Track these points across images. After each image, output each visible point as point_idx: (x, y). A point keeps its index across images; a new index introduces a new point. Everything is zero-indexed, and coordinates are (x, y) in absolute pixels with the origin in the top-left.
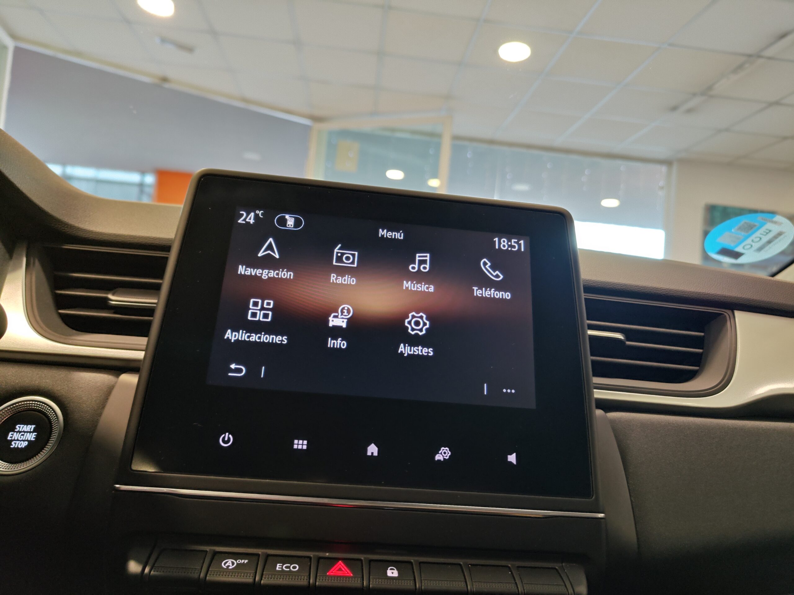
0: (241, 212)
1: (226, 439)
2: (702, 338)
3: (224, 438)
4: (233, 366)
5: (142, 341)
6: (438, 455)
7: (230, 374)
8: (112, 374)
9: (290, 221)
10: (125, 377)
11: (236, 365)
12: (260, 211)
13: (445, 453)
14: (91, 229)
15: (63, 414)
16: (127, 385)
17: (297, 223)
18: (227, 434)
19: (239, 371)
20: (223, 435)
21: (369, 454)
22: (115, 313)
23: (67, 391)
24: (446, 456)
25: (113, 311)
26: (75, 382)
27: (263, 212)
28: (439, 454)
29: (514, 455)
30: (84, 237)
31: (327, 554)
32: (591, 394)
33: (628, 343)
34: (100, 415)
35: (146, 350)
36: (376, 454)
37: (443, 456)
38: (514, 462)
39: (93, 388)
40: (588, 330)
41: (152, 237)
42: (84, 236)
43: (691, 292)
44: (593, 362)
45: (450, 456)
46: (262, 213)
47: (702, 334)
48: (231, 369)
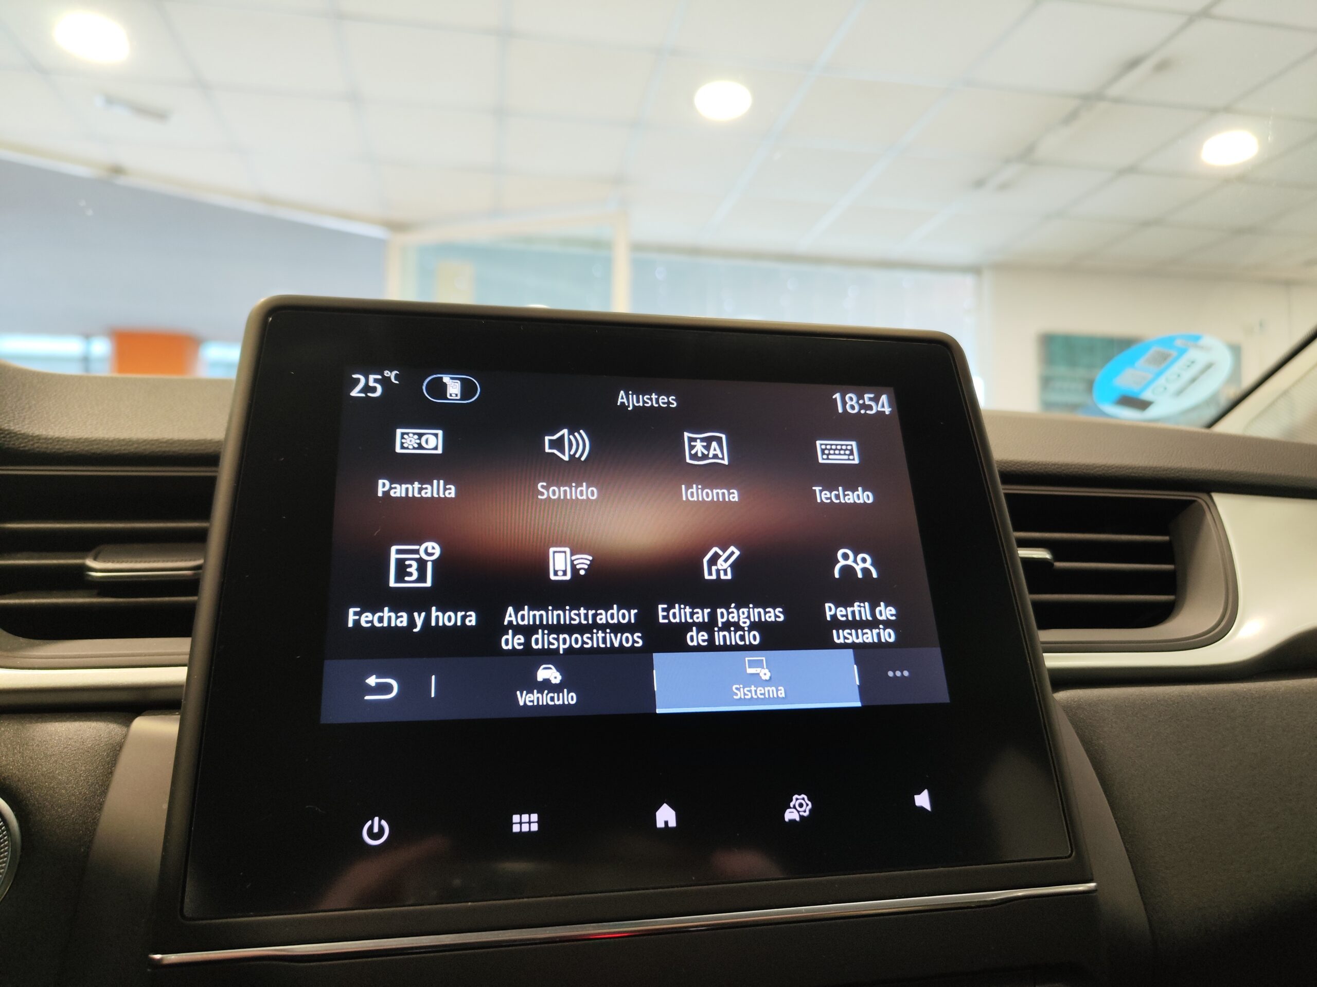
0: (355, 376)
1: (376, 830)
2: (1168, 545)
3: (371, 827)
4: (372, 681)
5: (181, 646)
6: (788, 811)
7: (367, 698)
8: (115, 721)
9: (454, 388)
10: (143, 725)
11: (377, 678)
12: (391, 372)
13: (801, 805)
14: (37, 433)
15: (16, 816)
16: (154, 742)
17: (467, 389)
18: (376, 819)
19: (387, 688)
20: (369, 823)
21: (660, 824)
22: (100, 595)
23: (23, 765)
24: (805, 811)
25: (96, 592)
26: (38, 745)
27: (398, 373)
28: (791, 808)
29: (925, 793)
30: (21, 449)
32: (1039, 662)
33: (1058, 565)
34: (100, 807)
35: (190, 665)
36: (673, 823)
37: (799, 812)
38: (927, 806)
39: (76, 753)
40: (1018, 549)
41: (165, 440)
42: (23, 447)
43: (1142, 467)
44: (1035, 604)
45: (810, 811)
46: (396, 375)
47: (1167, 538)
48: (368, 686)
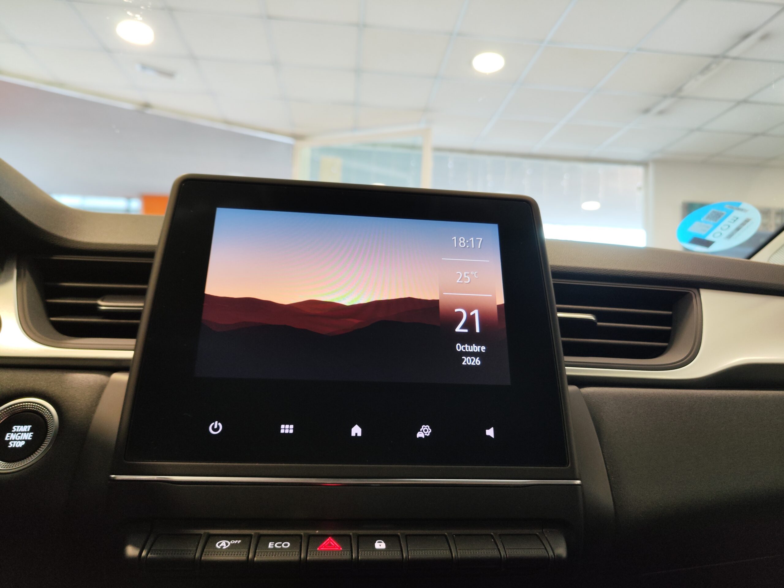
1: (216, 427)
2: (670, 317)
3: (213, 426)
6: (419, 433)
8: (104, 374)
10: (116, 376)
13: (426, 430)
14: (80, 240)
16: (119, 383)
18: (216, 422)
21: (353, 434)
22: (104, 318)
23: (61, 391)
24: (427, 433)
26: (69, 383)
28: (420, 431)
29: (492, 429)
30: (73, 247)
31: (317, 531)
32: (561, 370)
33: (599, 324)
35: (135, 349)
36: (359, 434)
37: (424, 434)
38: (493, 436)
39: (86, 387)
43: (657, 273)
47: (671, 313)
